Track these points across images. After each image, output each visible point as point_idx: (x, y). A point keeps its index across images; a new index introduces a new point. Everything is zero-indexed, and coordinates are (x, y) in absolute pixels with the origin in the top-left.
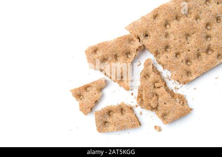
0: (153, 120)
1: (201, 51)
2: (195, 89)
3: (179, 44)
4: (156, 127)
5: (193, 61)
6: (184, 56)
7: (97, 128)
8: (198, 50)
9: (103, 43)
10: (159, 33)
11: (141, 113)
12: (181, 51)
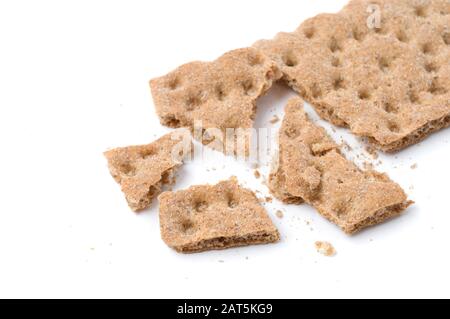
0: (312, 229)
1: (417, 87)
2: (413, 167)
3: (364, 72)
4: (319, 244)
5: (400, 105)
6: (378, 95)
7: (163, 231)
8: (410, 86)
9: (191, 64)
10: (319, 54)
11: (280, 215)
12: (371, 85)
